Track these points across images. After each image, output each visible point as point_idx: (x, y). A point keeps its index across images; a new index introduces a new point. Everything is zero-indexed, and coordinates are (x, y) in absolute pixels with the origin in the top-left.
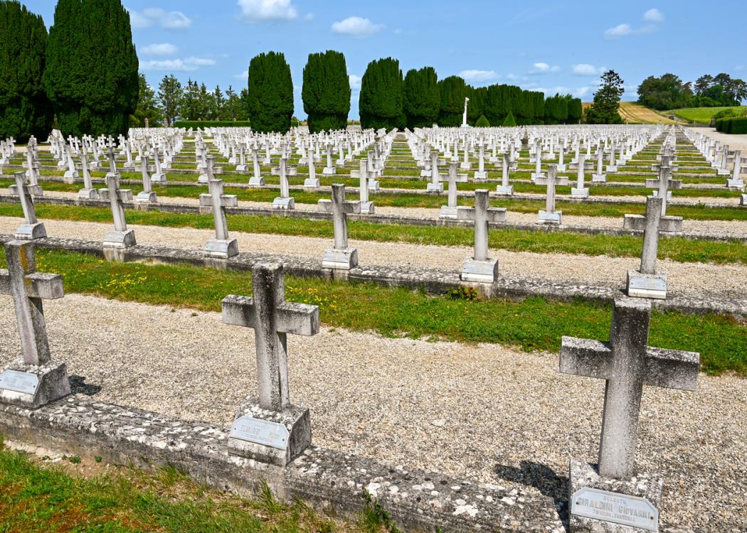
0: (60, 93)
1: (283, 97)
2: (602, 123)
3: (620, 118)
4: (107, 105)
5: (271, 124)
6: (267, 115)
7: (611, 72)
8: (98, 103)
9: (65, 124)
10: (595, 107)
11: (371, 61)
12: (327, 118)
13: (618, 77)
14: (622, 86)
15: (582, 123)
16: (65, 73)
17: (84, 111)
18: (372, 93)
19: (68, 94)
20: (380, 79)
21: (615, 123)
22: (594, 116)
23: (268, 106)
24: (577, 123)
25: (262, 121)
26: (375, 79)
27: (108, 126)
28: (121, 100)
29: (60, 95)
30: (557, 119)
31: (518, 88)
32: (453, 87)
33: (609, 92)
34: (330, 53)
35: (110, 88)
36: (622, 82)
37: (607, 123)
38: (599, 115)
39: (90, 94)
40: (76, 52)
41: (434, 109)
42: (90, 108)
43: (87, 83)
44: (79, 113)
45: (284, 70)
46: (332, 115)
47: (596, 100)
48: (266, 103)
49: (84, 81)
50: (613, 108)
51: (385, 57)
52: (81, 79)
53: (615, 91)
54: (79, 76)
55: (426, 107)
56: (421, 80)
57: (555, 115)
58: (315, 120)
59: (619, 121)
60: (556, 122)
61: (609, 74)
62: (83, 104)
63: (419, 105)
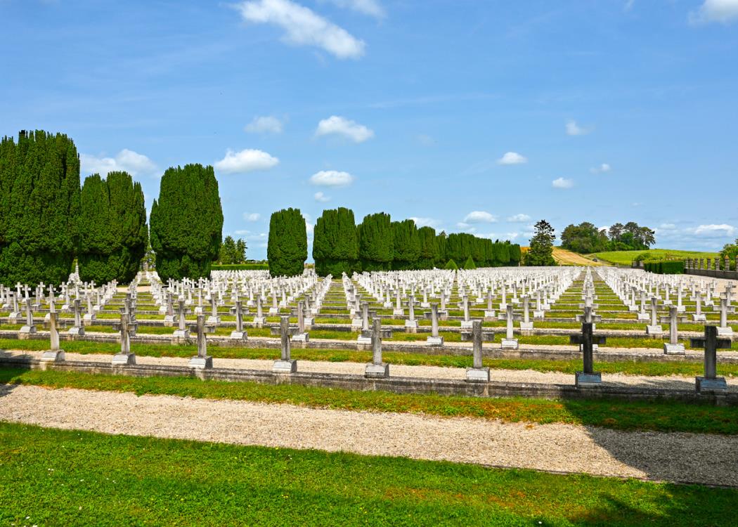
0: (168, 244)
1: (299, 245)
2: (539, 265)
3: (554, 261)
4: (204, 253)
5: (289, 268)
6: (286, 260)
7: (543, 222)
8: (197, 252)
9: (166, 269)
10: (532, 252)
11: (366, 215)
12: (340, 263)
13: (549, 226)
14: (553, 233)
15: (521, 265)
16: (174, 229)
17: (185, 259)
18: (369, 242)
19: (175, 245)
20: (375, 230)
21: (550, 265)
22: (532, 259)
23: (288, 252)
24: (518, 266)
25: (282, 266)
26: (372, 230)
27: (201, 271)
28: (212, 250)
29: (167, 246)
30: (501, 262)
31: (472, 236)
32: (426, 235)
33: (542, 239)
34: (342, 210)
35: (206, 241)
36: (553, 230)
37: (543, 265)
38: (536, 258)
39: (193, 245)
40: (185, 213)
41: (416, 254)
42: (190, 256)
43: (190, 237)
44: (181, 261)
45: (301, 222)
46: (344, 260)
47: (532, 245)
48: (286, 250)
49: (188, 235)
50: (547, 252)
51: (379, 212)
52: (187, 233)
53: (547, 238)
54: (185, 231)
55: (409, 253)
56: (404, 231)
57: (500, 259)
58: (329, 265)
59: (553, 264)
60: (501, 264)
61: (541, 223)
62: (185, 254)
63: (403, 252)
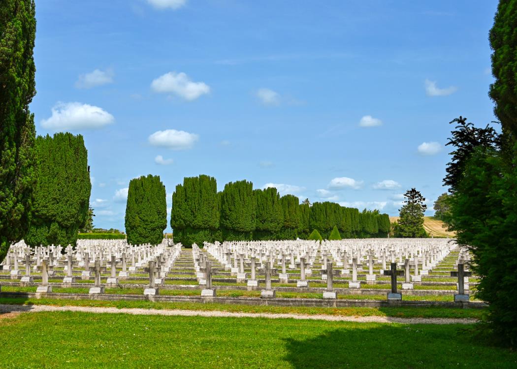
0: (37, 211)
1: (159, 213)
2: (409, 237)
3: (425, 233)
4: (72, 221)
5: (147, 237)
6: (145, 228)
7: (413, 190)
8: (66, 219)
9: (35, 236)
10: (402, 222)
11: (228, 183)
12: (201, 232)
13: (420, 195)
14: (424, 203)
15: (390, 237)
16: (44, 196)
17: (54, 227)
18: (230, 210)
19: (44, 212)
20: (237, 198)
21: (421, 237)
22: (402, 230)
23: (147, 221)
24: (386, 237)
25: (140, 235)
26: (233, 198)
27: (69, 238)
28: (80, 218)
29: (37, 214)
30: (369, 233)
31: (337, 205)
32: (289, 204)
33: (412, 208)
35: (75, 208)
36: (424, 199)
37: (414, 237)
38: (406, 229)
39: (62, 212)
40: (55, 180)
41: (278, 224)
42: (59, 223)
43: (60, 204)
44: (49, 228)
45: (161, 188)
46: (205, 229)
47: (402, 215)
48: (145, 218)
49: (58, 203)
50: (417, 222)
51: (240, 180)
52: (56, 201)
53: (418, 208)
54: (55, 199)
55: (271, 222)
56: (267, 199)
57: (368, 229)
58: (191, 234)
59: (424, 235)
60: (369, 236)
61: (411, 192)
62: (54, 221)
63: (264, 221)
